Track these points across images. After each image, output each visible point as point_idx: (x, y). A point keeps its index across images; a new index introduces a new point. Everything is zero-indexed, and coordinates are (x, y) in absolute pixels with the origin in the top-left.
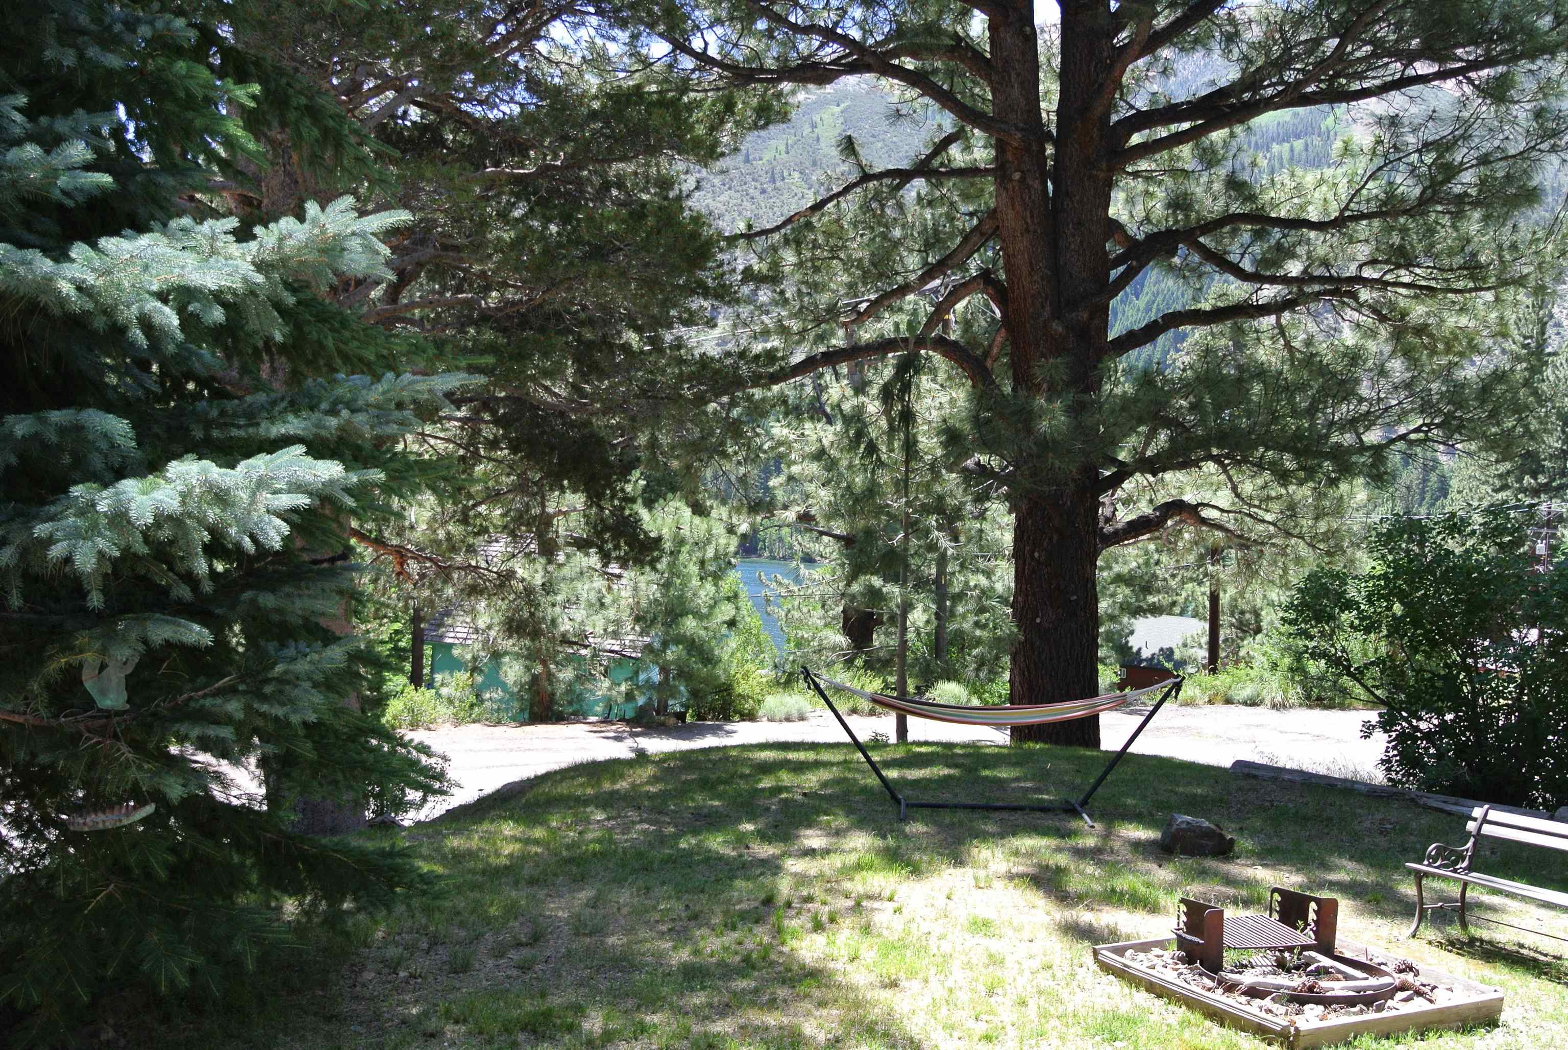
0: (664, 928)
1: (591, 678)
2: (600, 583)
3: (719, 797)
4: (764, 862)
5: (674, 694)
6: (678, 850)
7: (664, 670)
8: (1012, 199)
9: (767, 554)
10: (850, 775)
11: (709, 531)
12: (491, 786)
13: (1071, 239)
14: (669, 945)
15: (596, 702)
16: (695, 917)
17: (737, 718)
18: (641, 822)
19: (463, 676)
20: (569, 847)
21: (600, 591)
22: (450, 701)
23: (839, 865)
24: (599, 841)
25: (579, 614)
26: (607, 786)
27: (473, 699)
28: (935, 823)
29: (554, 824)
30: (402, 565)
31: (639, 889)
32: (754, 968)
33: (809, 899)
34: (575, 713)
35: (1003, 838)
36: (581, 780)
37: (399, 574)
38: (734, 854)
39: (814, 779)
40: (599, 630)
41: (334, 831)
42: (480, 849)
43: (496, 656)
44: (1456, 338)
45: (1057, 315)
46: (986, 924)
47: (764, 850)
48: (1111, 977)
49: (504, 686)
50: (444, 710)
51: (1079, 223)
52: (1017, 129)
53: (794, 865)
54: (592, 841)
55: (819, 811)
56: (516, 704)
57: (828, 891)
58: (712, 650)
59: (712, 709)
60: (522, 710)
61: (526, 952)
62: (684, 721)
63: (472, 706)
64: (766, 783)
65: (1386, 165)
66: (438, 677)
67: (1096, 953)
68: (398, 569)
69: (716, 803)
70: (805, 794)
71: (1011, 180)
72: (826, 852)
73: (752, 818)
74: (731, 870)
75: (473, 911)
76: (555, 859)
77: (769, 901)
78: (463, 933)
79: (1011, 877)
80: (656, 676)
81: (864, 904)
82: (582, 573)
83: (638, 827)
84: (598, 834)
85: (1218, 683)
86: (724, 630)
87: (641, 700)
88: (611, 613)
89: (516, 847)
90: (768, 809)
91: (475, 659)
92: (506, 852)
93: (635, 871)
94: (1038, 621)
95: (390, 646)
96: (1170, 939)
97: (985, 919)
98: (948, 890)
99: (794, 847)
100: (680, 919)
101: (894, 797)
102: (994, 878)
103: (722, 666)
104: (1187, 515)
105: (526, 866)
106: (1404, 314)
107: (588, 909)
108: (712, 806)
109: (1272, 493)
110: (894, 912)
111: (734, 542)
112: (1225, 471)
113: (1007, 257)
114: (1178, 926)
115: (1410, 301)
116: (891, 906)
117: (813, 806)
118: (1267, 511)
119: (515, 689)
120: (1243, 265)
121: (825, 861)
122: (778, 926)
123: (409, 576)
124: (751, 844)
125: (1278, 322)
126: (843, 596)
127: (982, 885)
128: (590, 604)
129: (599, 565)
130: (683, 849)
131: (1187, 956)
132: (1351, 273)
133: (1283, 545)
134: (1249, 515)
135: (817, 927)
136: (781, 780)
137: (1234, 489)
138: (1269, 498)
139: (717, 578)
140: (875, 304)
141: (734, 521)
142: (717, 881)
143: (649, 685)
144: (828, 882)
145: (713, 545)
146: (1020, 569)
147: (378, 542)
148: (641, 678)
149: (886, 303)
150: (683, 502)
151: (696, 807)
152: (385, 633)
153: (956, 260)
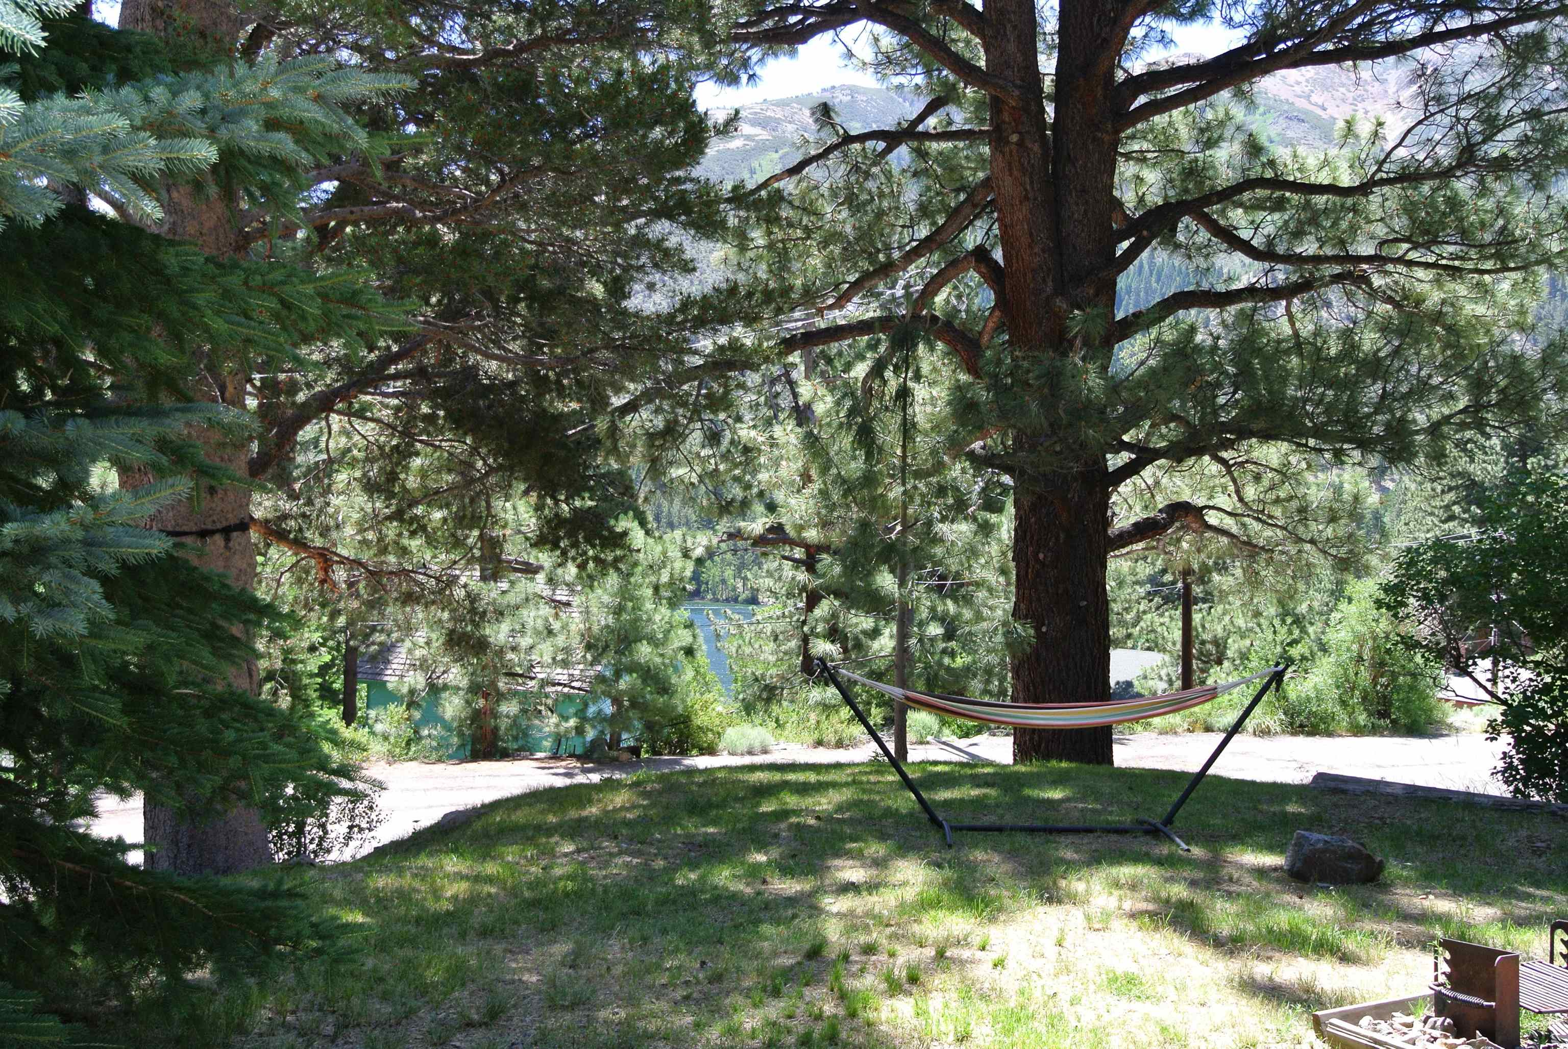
0: (680, 993)
1: (538, 713)
2: (546, 611)
3: (714, 823)
4: (791, 901)
5: (627, 727)
6: (675, 886)
7: (617, 701)
8: (1010, 164)
9: (710, 596)
10: (865, 797)
11: (664, 553)
12: (429, 818)
13: (1074, 208)
14: (688, 1020)
16: (718, 979)
17: (694, 752)
18: (620, 853)
19: (397, 711)
20: (531, 886)
21: (547, 620)
22: (386, 738)
23: (893, 903)
24: (570, 877)
25: (525, 643)
26: (573, 814)
27: (410, 733)
29: (510, 858)
30: (326, 570)
31: (632, 940)
33: (869, 950)
34: (520, 749)
36: (541, 807)
37: (323, 582)
38: (750, 891)
39: (824, 801)
40: (547, 659)
41: (226, 872)
42: (414, 890)
44: (1473, 327)
45: (1060, 291)
46: (1131, 980)
47: (789, 886)
50: (380, 748)
51: (1084, 191)
52: (1015, 86)
53: (835, 904)
54: (560, 878)
55: (843, 838)
57: (894, 937)
58: (667, 678)
59: (668, 743)
60: (462, 746)
61: (478, 1035)
62: (638, 756)
63: (408, 744)
64: (768, 807)
65: (1426, 118)
66: (372, 713)
67: (1316, 1021)
68: (321, 575)
69: (711, 830)
70: (818, 818)
71: (1008, 142)
72: (872, 887)
73: (762, 846)
74: (751, 912)
75: (402, 977)
76: (514, 902)
77: (815, 953)
78: (387, 1009)
79: (1133, 916)
80: (608, 708)
81: (948, 953)
82: (527, 600)
83: (619, 861)
84: (569, 869)
86: (681, 655)
88: (561, 641)
89: (461, 888)
90: (776, 836)
91: (412, 691)
92: (449, 894)
93: (624, 916)
94: (1044, 629)
95: (320, 680)
96: (1424, 998)
97: (1126, 975)
98: (1056, 934)
99: (827, 882)
100: (698, 982)
101: (934, 820)
102: (1107, 916)
103: (679, 696)
104: (1190, 518)
105: (476, 911)
106: (1419, 301)
107: (566, 970)
108: (707, 834)
109: (1282, 495)
110: (995, 965)
111: (690, 567)
112: (1229, 472)
113: (1004, 228)
114: (1436, 978)
115: (1427, 287)
116: (988, 957)
117: (833, 832)
118: (1270, 517)
119: (455, 724)
120: (1254, 243)
121: (874, 898)
122: (840, 990)
123: (334, 585)
124: (769, 879)
125: (1288, 308)
126: (804, 623)
127: (1097, 926)
128: (537, 633)
129: (547, 592)
130: (683, 887)
131: (1455, 1025)
132: (1371, 251)
133: (1293, 552)
134: (1258, 519)
135: (894, 988)
136: (786, 803)
137: (1238, 492)
138: (1277, 501)
139: (673, 604)
140: (856, 286)
141: (689, 544)
142: (736, 927)
143: (600, 717)
144: (887, 925)
145: (669, 568)
146: (1022, 573)
147: (299, 544)
148: (592, 710)
149: (867, 285)
150: (636, 523)
151: (688, 835)
152: (313, 665)
153: (944, 236)
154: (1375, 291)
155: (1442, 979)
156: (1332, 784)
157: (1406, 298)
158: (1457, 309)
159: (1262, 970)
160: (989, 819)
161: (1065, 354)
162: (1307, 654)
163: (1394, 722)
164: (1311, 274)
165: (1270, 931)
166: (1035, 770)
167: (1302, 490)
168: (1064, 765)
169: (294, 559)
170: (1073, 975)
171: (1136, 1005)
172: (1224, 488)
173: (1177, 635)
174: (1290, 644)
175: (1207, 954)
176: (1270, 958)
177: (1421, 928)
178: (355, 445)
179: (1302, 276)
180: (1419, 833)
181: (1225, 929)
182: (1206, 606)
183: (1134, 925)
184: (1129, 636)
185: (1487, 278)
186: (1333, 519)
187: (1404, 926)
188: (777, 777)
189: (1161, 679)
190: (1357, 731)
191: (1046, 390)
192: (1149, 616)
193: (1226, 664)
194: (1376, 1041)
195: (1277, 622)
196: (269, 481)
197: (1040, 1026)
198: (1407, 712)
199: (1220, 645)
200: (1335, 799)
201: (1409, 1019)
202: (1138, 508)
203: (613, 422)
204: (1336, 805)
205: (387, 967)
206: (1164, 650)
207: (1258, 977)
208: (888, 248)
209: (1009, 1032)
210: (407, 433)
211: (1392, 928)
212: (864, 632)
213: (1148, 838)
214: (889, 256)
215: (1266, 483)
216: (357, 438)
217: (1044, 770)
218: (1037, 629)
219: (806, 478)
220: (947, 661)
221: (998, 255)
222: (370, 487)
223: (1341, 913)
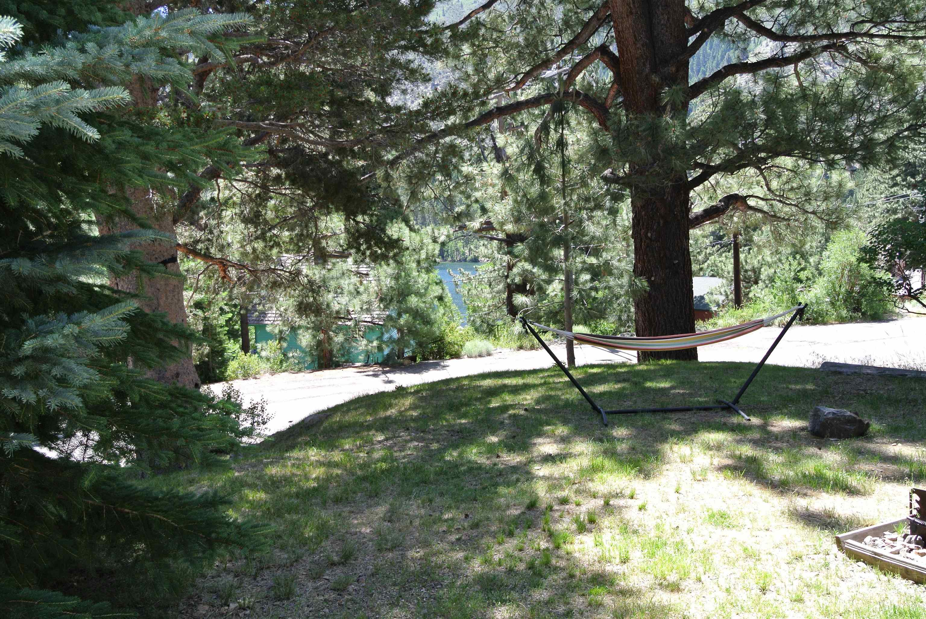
0: (453, 538)
1: (355, 339)
2: (355, 279)
3: (464, 416)
4: (515, 469)
5: (407, 345)
6: (445, 462)
7: (400, 330)
9: (449, 259)
10: (553, 393)
11: (422, 241)
12: (297, 417)
13: (661, 17)
14: (460, 555)
15: (359, 354)
16: (476, 526)
17: (448, 357)
18: (411, 440)
19: (273, 344)
20: (361, 467)
21: (355, 285)
22: (268, 359)
23: (576, 468)
24: (383, 460)
25: (344, 300)
26: (382, 414)
27: (281, 357)
28: (633, 426)
29: (347, 447)
30: (224, 271)
31: (423, 503)
32: (540, 575)
33: (564, 501)
34: (347, 361)
35: (690, 435)
36: (362, 410)
37: (223, 278)
38: (488, 462)
39: (528, 397)
40: (358, 308)
42: (294, 475)
43: (294, 329)
44: (911, 73)
45: (654, 70)
46: (723, 516)
47: (513, 459)
48: (861, 564)
49: (300, 348)
50: (265, 366)
51: (667, 6)
53: (541, 471)
54: (378, 461)
55: (542, 423)
56: (309, 359)
57: (578, 492)
58: (429, 315)
59: (432, 353)
60: (313, 362)
61: (339, 571)
62: (416, 362)
63: (281, 362)
64: (495, 403)
66: (259, 346)
67: (838, 541)
68: (222, 274)
69: (463, 421)
70: (526, 410)
72: (562, 457)
73: (494, 431)
74: (492, 478)
75: (291, 534)
76: (352, 478)
77: (532, 506)
78: (284, 556)
79: (721, 469)
80: (395, 334)
81: (611, 503)
82: (343, 274)
83: (411, 445)
84: (382, 453)
85: (744, 314)
86: (436, 302)
87: (386, 351)
88: (364, 297)
89: (321, 471)
90: (503, 424)
91: (281, 332)
92: (314, 476)
93: (417, 485)
94: (653, 279)
95: (227, 328)
96: (903, 521)
97: (719, 511)
98: (675, 484)
99: (535, 454)
100: (464, 529)
101: (595, 408)
102: (704, 470)
103: (436, 325)
104: (739, 204)
105: (331, 486)
106: (878, 58)
107: (386, 523)
108: (461, 424)
109: (795, 185)
110: (640, 509)
111: (438, 248)
112: (762, 173)
113: (617, 32)
114: (911, 512)
115: (882, 49)
116: (635, 504)
117: (536, 419)
118: (788, 198)
119: (308, 350)
120: (773, 30)
121: (564, 465)
122: (549, 531)
123: (230, 279)
124: (500, 454)
125: (795, 69)
126: (507, 277)
127: (699, 478)
128: (350, 293)
129: (354, 268)
130: (449, 461)
131: (923, 539)
132: (846, 30)
133: (802, 219)
134: (780, 201)
135: (582, 529)
136: (505, 401)
137: (767, 185)
138: (792, 189)
139: (428, 271)
140: (527, 75)
141: (436, 234)
142: (484, 489)
143: (391, 340)
144: (574, 483)
145: (425, 250)
146: (638, 245)
147: (207, 256)
148: (386, 336)
149: (535, 74)
150: (403, 224)
151: (450, 426)
152: (222, 320)
153: (581, 40)
154: (850, 55)
155: (915, 512)
156: (833, 369)
157: (869, 57)
158: (902, 62)
159: (802, 503)
160: (627, 405)
161: (660, 116)
162: (810, 276)
163: (864, 314)
164: (810, 46)
165: (804, 476)
166: (652, 368)
167: (806, 183)
168: (669, 362)
169: (206, 266)
170: (687, 513)
171: (727, 532)
172: (758, 183)
173: (730, 267)
174: (799, 271)
175: (767, 494)
176: (805, 495)
177: (895, 467)
178: (235, 195)
179: (804, 48)
180: (888, 399)
181: (777, 475)
182: (747, 248)
183: (721, 476)
184: (701, 269)
185: (920, 41)
186: (826, 199)
187: (885, 466)
188: (499, 382)
189: (721, 294)
190: (842, 320)
191: (650, 139)
192: (713, 257)
193: (761, 284)
194: (876, 554)
195: (790, 258)
196: (186, 220)
197: (670, 550)
198: (872, 308)
199: (757, 272)
200: (835, 378)
201: (894, 536)
202: (706, 199)
203: (387, 171)
204: (836, 383)
205: (282, 528)
206: (723, 277)
207: (799, 508)
208: (546, 50)
209: (652, 555)
210: (264, 187)
211: (877, 467)
212: (543, 280)
213: (724, 413)
214: (547, 55)
215: (784, 178)
216: (234, 190)
217: (657, 367)
218: (649, 281)
219: (504, 194)
220: (593, 294)
221: (614, 49)
222: (246, 220)
223: (845, 459)
